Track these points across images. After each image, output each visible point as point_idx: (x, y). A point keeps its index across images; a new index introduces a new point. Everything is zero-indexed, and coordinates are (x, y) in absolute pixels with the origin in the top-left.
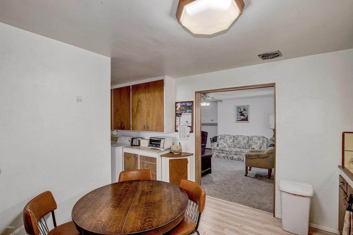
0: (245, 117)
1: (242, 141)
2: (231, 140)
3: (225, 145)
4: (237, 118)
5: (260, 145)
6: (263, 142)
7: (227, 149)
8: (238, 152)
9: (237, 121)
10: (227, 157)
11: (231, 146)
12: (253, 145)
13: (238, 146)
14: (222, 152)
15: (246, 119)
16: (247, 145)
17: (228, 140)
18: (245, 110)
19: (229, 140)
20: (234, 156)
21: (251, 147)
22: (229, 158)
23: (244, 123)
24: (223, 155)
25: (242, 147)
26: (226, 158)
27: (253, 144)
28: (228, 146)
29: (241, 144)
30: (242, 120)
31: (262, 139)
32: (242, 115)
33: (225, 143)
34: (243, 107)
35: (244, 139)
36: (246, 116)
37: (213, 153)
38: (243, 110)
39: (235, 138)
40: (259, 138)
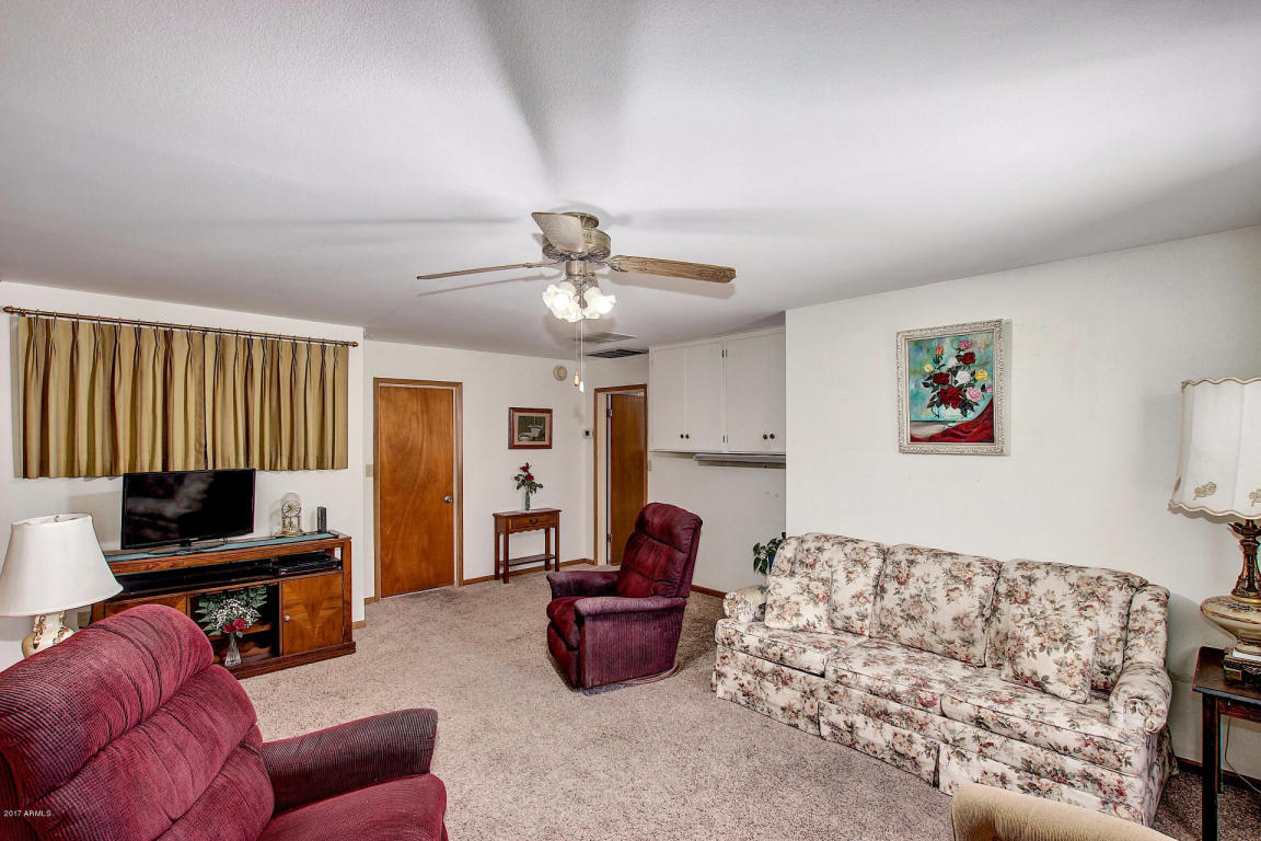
0: (971, 416)
1: (940, 594)
2: (864, 582)
3: (811, 613)
4: (915, 423)
5: (1097, 649)
6: (1125, 628)
7: (814, 659)
8: (895, 697)
9: (914, 439)
10: (814, 720)
11: (857, 625)
12: (1032, 653)
13: (907, 633)
14: (776, 673)
15: (981, 431)
16: (977, 634)
17: (841, 576)
18: (967, 359)
19: (849, 580)
20: (859, 720)
21: (1012, 659)
22: (825, 730)
23: (962, 462)
24: (788, 696)
25: (939, 649)
26: (802, 722)
27: (1034, 641)
28: (839, 624)
29: (930, 618)
30: (952, 435)
31: (1118, 597)
32: (951, 396)
33: (815, 599)
34: (957, 337)
35: (959, 578)
36: (979, 409)
37: (723, 669)
38: (953, 362)
39: (894, 565)
40: (1089, 591)
